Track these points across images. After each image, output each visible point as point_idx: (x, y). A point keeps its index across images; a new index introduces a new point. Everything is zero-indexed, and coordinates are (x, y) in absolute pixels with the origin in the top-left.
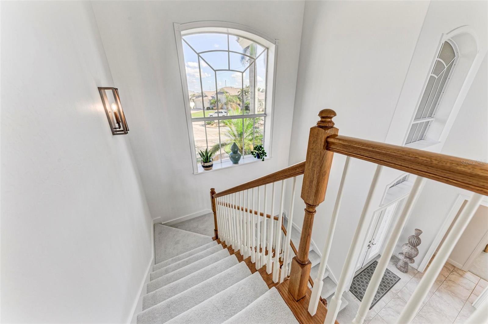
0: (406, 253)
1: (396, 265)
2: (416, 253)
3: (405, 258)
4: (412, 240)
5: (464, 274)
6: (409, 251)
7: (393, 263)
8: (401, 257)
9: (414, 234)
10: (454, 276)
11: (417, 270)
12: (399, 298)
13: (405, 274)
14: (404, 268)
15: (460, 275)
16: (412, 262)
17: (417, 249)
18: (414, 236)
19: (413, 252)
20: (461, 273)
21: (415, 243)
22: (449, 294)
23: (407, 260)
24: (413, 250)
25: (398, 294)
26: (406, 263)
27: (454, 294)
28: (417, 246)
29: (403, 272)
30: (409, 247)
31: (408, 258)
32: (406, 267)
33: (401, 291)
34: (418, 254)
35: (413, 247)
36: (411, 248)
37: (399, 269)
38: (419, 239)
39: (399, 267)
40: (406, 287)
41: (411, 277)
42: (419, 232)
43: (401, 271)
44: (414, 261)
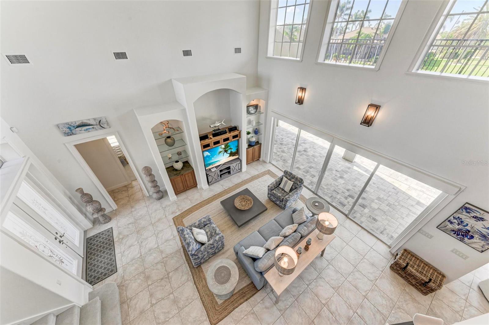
0: (93, 211)
1: (101, 223)
2: (98, 204)
3: (98, 214)
4: (84, 200)
5: (132, 185)
6: (93, 207)
7: (98, 225)
8: (96, 216)
9: (80, 195)
10: (130, 191)
11: (114, 210)
12: (122, 239)
13: (111, 221)
14: (106, 219)
15: (131, 188)
16: (104, 211)
17: (95, 201)
18: (81, 196)
19: (96, 205)
20: (130, 186)
21: (88, 199)
22: (136, 203)
23: (101, 213)
24: (94, 204)
25: (120, 237)
26: (103, 216)
27: (138, 201)
28: (92, 199)
29: (109, 222)
30: (90, 205)
31: (99, 211)
32: (106, 217)
33: (120, 234)
34: (99, 203)
35: (91, 203)
36: (91, 204)
37: (105, 223)
38: (87, 194)
39: (103, 222)
40: (120, 227)
41: (116, 218)
42: (79, 190)
43: (107, 222)
44: (104, 208)
